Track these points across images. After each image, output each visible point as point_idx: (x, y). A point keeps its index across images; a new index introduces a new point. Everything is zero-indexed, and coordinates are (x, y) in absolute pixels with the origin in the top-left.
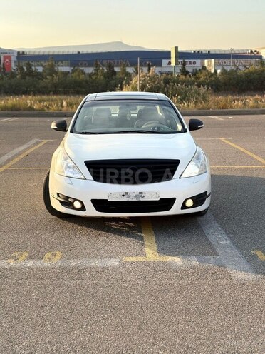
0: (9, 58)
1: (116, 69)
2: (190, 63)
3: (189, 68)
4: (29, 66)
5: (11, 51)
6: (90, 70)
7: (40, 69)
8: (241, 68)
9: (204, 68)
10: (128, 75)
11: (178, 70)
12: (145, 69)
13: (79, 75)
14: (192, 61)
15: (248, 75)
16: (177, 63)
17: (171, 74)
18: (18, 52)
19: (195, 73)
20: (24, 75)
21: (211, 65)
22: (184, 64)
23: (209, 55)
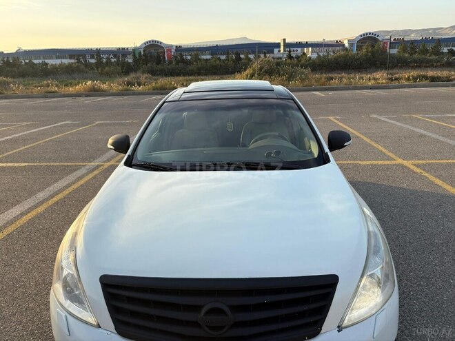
0: (170, 50)
1: (242, 56)
2: (294, 51)
3: (293, 54)
4: (181, 56)
5: (171, 46)
6: (223, 57)
7: (189, 58)
8: (332, 54)
9: (304, 54)
10: (250, 60)
11: (285, 56)
12: (262, 56)
13: (215, 61)
14: (295, 49)
16: (285, 51)
17: (281, 58)
18: (177, 47)
19: (298, 57)
20: (177, 62)
21: (309, 52)
22: (290, 51)
23: (307, 45)
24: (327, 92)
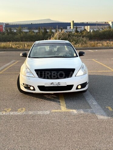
0: (2, 26)
1: (48, 30)
2: (79, 28)
3: (79, 30)
4: (10, 30)
5: (3, 23)
6: (36, 31)
7: (15, 31)
8: (101, 29)
9: (85, 30)
10: (53, 33)
11: (74, 31)
12: (60, 30)
13: (32, 33)
14: (80, 27)
15: (104, 33)
16: (73, 28)
17: (71, 32)
18: (6, 24)
19: (81, 32)
20: (8, 33)
21: (88, 28)
22: (77, 28)
23: (87, 24)
24: (95, 50)
